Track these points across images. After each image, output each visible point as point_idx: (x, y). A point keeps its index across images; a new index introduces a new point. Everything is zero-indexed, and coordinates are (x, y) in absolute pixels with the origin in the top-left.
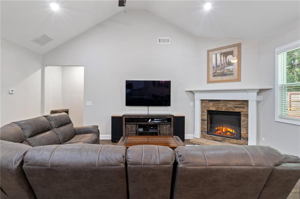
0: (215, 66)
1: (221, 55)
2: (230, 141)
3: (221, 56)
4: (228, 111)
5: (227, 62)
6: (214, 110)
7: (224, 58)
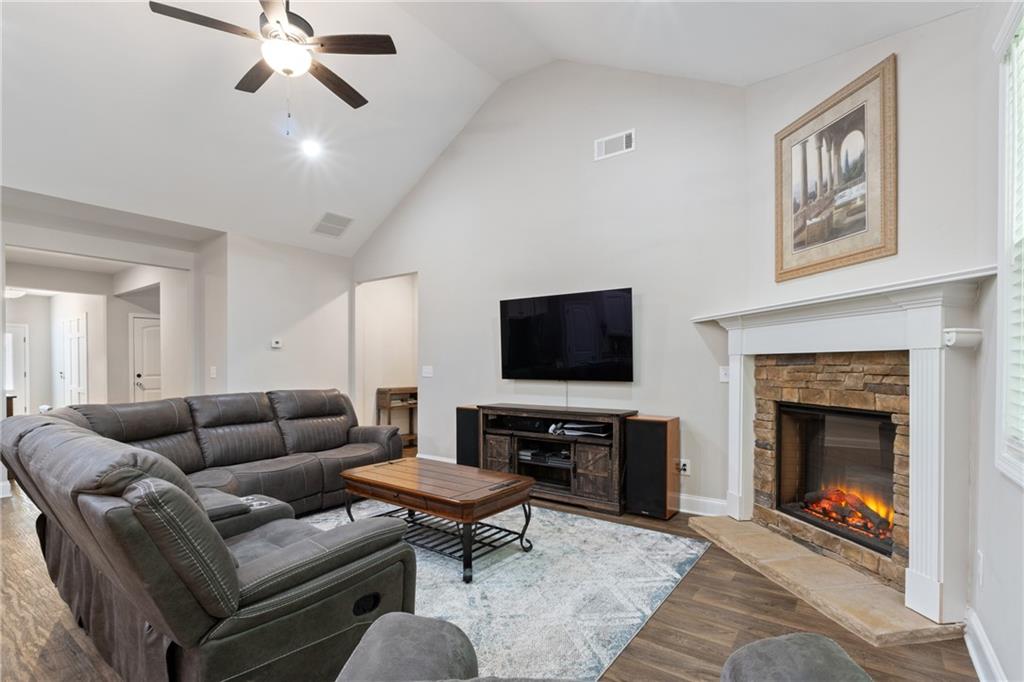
0: (800, 200)
1: (821, 142)
2: (852, 554)
3: (820, 148)
4: (842, 405)
5: (844, 171)
6: (796, 401)
7: (832, 152)
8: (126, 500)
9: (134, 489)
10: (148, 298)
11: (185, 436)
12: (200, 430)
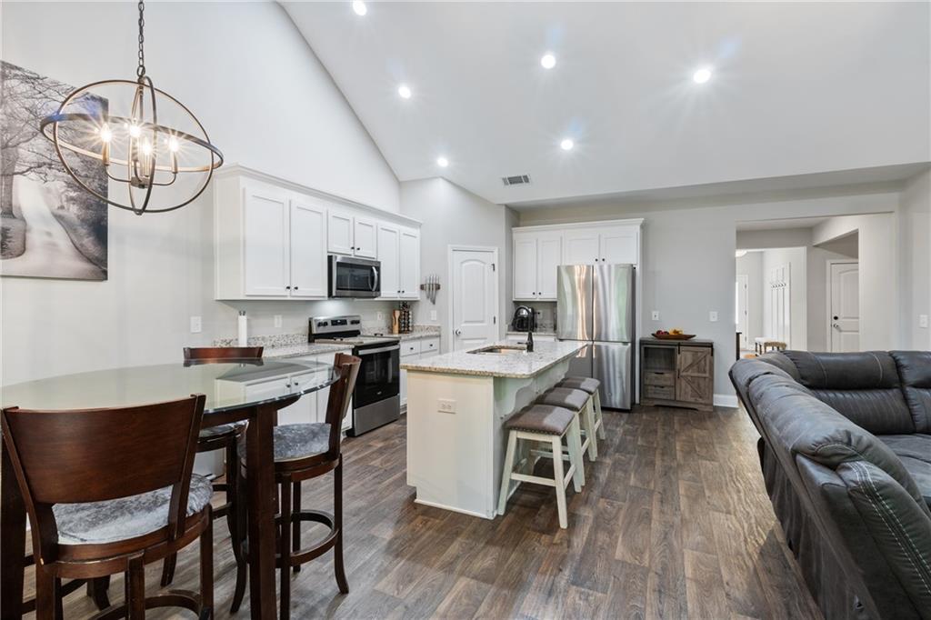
8: (841, 477)
9: (849, 469)
10: (847, 246)
11: (890, 393)
12: (908, 389)
